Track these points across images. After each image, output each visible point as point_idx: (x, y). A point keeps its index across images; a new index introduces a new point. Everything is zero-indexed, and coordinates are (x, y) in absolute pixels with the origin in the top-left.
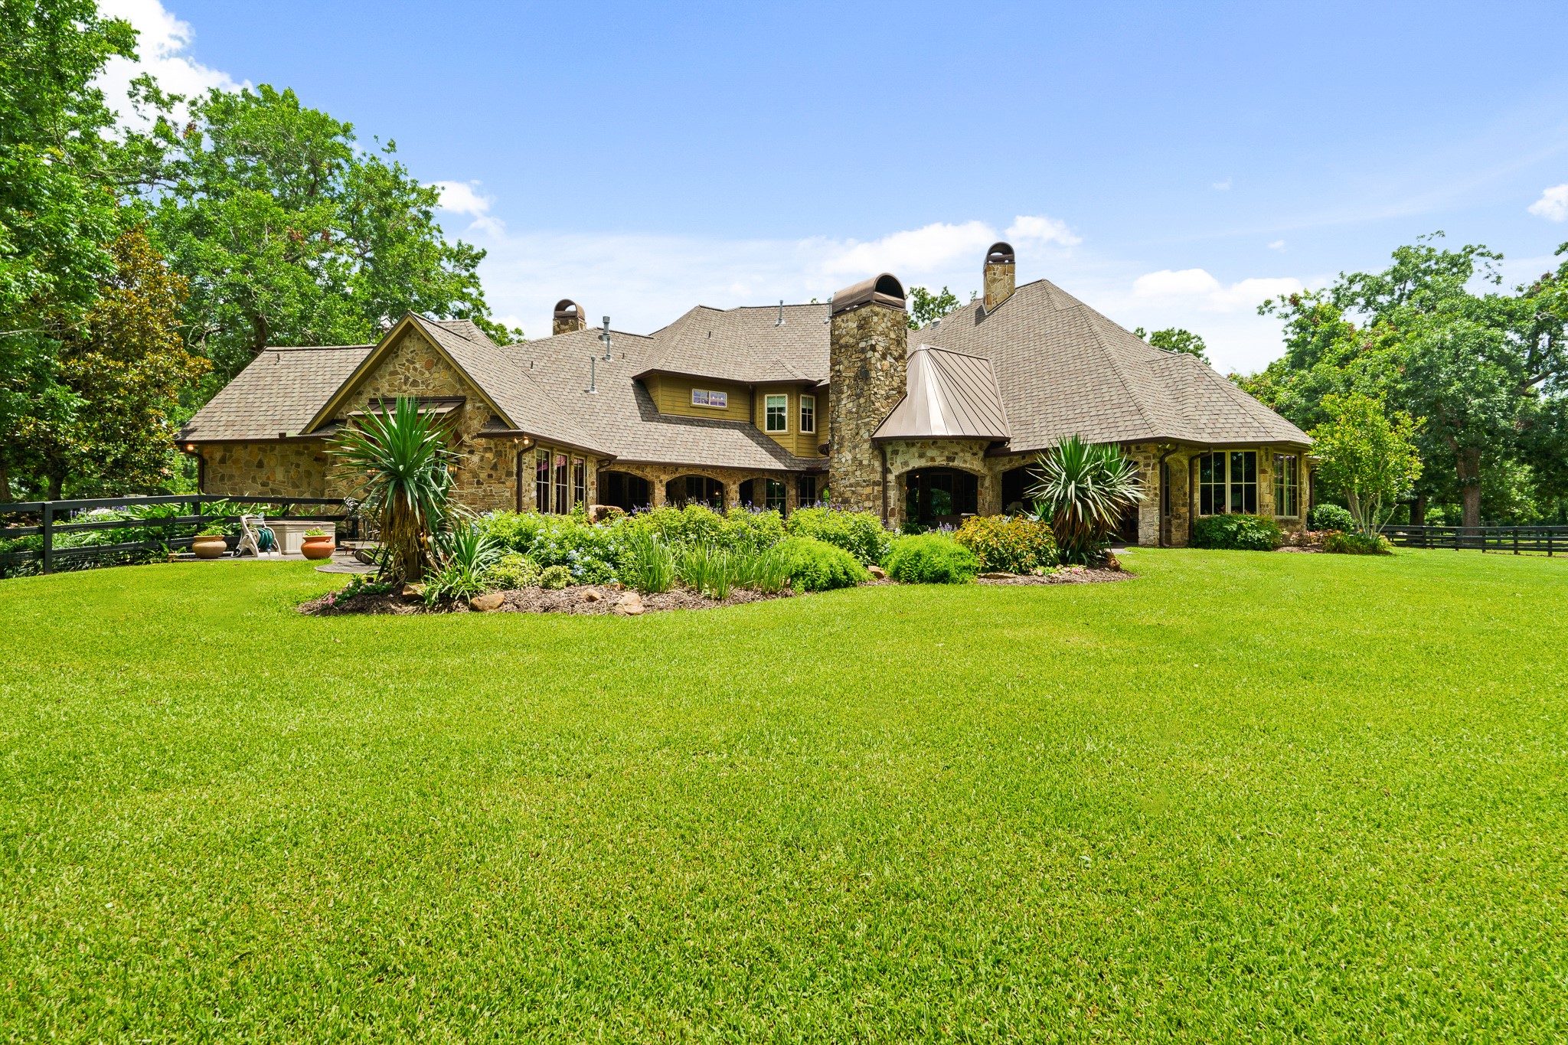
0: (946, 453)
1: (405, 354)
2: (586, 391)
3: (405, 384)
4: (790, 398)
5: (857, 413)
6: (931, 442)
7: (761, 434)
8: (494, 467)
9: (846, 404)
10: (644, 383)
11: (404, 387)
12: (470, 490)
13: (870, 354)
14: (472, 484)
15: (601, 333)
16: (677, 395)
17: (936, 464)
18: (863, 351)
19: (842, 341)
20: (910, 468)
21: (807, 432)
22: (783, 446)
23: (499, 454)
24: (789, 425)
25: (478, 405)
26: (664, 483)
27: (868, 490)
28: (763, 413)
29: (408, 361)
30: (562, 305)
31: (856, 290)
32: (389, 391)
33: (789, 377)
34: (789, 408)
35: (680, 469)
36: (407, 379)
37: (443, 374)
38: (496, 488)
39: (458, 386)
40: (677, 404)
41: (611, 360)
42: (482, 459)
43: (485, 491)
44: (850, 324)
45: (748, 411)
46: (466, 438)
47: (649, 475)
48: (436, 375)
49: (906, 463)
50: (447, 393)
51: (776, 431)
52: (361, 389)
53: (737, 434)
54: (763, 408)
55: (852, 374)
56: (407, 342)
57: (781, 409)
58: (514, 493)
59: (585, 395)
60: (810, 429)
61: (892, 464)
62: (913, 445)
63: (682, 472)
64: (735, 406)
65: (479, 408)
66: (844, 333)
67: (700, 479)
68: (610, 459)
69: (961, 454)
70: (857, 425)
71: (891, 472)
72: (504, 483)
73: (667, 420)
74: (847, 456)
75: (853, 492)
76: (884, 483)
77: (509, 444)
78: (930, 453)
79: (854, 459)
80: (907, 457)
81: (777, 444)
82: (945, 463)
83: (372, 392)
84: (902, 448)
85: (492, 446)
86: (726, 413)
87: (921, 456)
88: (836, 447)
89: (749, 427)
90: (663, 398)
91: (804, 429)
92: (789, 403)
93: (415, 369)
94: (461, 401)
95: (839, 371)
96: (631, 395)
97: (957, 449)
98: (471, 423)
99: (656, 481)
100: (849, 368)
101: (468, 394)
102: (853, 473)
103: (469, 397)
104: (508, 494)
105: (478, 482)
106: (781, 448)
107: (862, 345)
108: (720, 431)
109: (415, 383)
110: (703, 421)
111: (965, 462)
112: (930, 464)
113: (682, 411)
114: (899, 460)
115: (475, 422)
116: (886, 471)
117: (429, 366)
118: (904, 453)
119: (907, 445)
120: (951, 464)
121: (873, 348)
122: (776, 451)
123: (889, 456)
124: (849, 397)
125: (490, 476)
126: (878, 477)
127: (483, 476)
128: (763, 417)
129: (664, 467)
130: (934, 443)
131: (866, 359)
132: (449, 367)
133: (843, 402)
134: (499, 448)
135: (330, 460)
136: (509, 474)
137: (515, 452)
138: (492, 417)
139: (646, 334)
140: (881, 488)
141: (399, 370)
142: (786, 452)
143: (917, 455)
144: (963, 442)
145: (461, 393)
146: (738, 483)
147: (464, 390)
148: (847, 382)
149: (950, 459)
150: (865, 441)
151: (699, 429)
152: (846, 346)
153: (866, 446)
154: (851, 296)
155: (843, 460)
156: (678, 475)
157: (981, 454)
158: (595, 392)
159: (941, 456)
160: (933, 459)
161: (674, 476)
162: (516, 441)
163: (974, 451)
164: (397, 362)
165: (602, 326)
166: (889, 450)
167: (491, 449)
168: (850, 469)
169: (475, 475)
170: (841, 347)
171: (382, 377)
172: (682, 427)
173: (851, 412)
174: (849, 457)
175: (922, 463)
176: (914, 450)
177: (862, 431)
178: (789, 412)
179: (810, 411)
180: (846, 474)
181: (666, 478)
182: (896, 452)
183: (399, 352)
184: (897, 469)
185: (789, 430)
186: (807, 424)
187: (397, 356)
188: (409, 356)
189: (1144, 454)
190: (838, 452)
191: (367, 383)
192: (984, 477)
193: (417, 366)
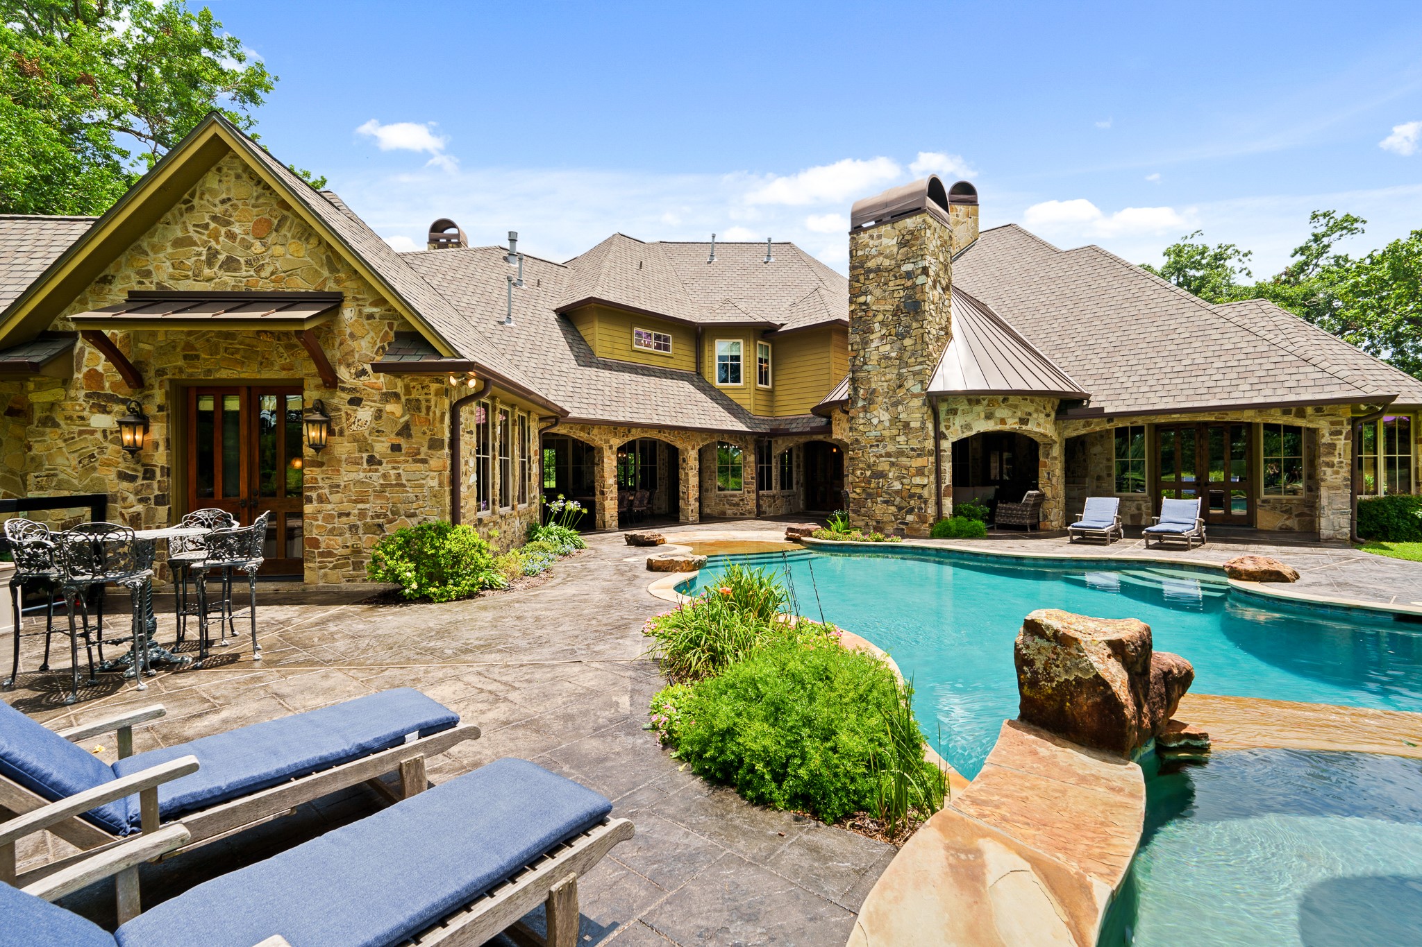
0: (1019, 414)
1: (207, 207)
2: (501, 323)
3: (210, 263)
4: (746, 345)
5: (899, 358)
6: (1001, 398)
7: (712, 387)
8: (405, 431)
9: (879, 346)
10: (570, 317)
11: (207, 272)
12: (353, 476)
13: (921, 280)
14: (357, 463)
15: (505, 253)
16: (616, 333)
17: (1007, 428)
18: (909, 275)
19: (871, 264)
20: (974, 433)
21: (763, 386)
22: (738, 402)
23: (413, 406)
24: (745, 378)
25: (369, 310)
26: (615, 449)
27: (919, 462)
28: (713, 361)
29: (214, 218)
30: (440, 227)
31: (894, 196)
32: (172, 277)
33: (746, 319)
34: (745, 356)
35: (633, 431)
36: (213, 255)
37: (292, 248)
38: (408, 470)
39: (326, 273)
40: (617, 346)
41: (524, 287)
42: (378, 415)
43: (385, 476)
44: (887, 239)
45: (693, 360)
46: (343, 373)
47: (596, 438)
48: (278, 250)
49: (968, 426)
50: (300, 285)
51: (730, 384)
52: (110, 271)
53: (686, 387)
54: (712, 356)
55: (888, 307)
56: (211, 181)
57: (737, 358)
58: (446, 481)
59: (500, 327)
60: (767, 383)
61: (948, 428)
62: (978, 402)
63: (636, 435)
64: (680, 352)
65: (370, 317)
66: (874, 252)
67: (654, 443)
68: (559, 415)
69: (1035, 415)
70: (899, 374)
71: (945, 437)
72: (424, 461)
73: (607, 366)
74: (881, 416)
75: (892, 464)
76: (938, 450)
77: (434, 387)
78: (1001, 412)
79: (895, 420)
80: (969, 419)
81: (731, 400)
82: (1017, 426)
83: (135, 278)
84: (962, 406)
85: (400, 389)
86: (671, 361)
87: (989, 417)
88: (860, 404)
89: (697, 378)
90: (601, 336)
91: (761, 383)
92: (745, 351)
93: (231, 236)
94: (332, 303)
95: (865, 303)
96: (556, 332)
97: (1031, 409)
98: (354, 344)
99: (605, 447)
100: (884, 298)
101: (349, 288)
102: (893, 438)
103: (349, 295)
104: (435, 483)
105: (371, 460)
106: (737, 405)
107: (908, 267)
108: (669, 382)
109: (231, 264)
110: (648, 369)
111: (1039, 424)
112: (999, 427)
113: (623, 356)
114: (958, 421)
115: (364, 343)
116: (939, 436)
117: (262, 230)
118: (964, 413)
119: (970, 402)
120: (1024, 427)
121: (925, 271)
122: (734, 409)
123: (942, 416)
124: (883, 337)
125: (396, 448)
126: (930, 444)
127: (381, 447)
128: (712, 367)
129: (615, 427)
130: (1005, 400)
131: (914, 286)
132: (306, 232)
133: (874, 345)
134: (414, 395)
135: (38, 414)
136: (435, 444)
137: (446, 403)
138: (397, 334)
139: (560, 263)
140: (932, 459)
141: (196, 237)
142: (742, 409)
143: (982, 415)
144: (1037, 399)
145: (331, 287)
146: (697, 448)
147: (338, 281)
148: (880, 317)
149: (1023, 421)
150: (915, 396)
151: (646, 379)
152: (878, 270)
153: (917, 402)
154: (886, 205)
155: (875, 421)
156: (630, 439)
157: (1053, 415)
158: (512, 324)
159: (1013, 417)
160: (1003, 421)
161: (627, 440)
162: (453, 381)
163: (1048, 411)
164: (191, 220)
165: (507, 245)
166: (943, 408)
167: (397, 396)
168: (886, 433)
169: (363, 445)
170: (870, 271)
171: (156, 249)
172: (627, 376)
173: (887, 358)
174: (885, 417)
175: (990, 426)
176: (979, 409)
177: (909, 384)
178: (745, 362)
179: (766, 361)
180: (880, 439)
181: (617, 442)
182: (954, 412)
183: (196, 201)
184: (955, 431)
185: (745, 383)
186: (763, 378)
187: (191, 209)
188: (219, 210)
189: (1330, 419)
190: (865, 409)
191: (122, 259)
192: (1050, 445)
193: (236, 229)
